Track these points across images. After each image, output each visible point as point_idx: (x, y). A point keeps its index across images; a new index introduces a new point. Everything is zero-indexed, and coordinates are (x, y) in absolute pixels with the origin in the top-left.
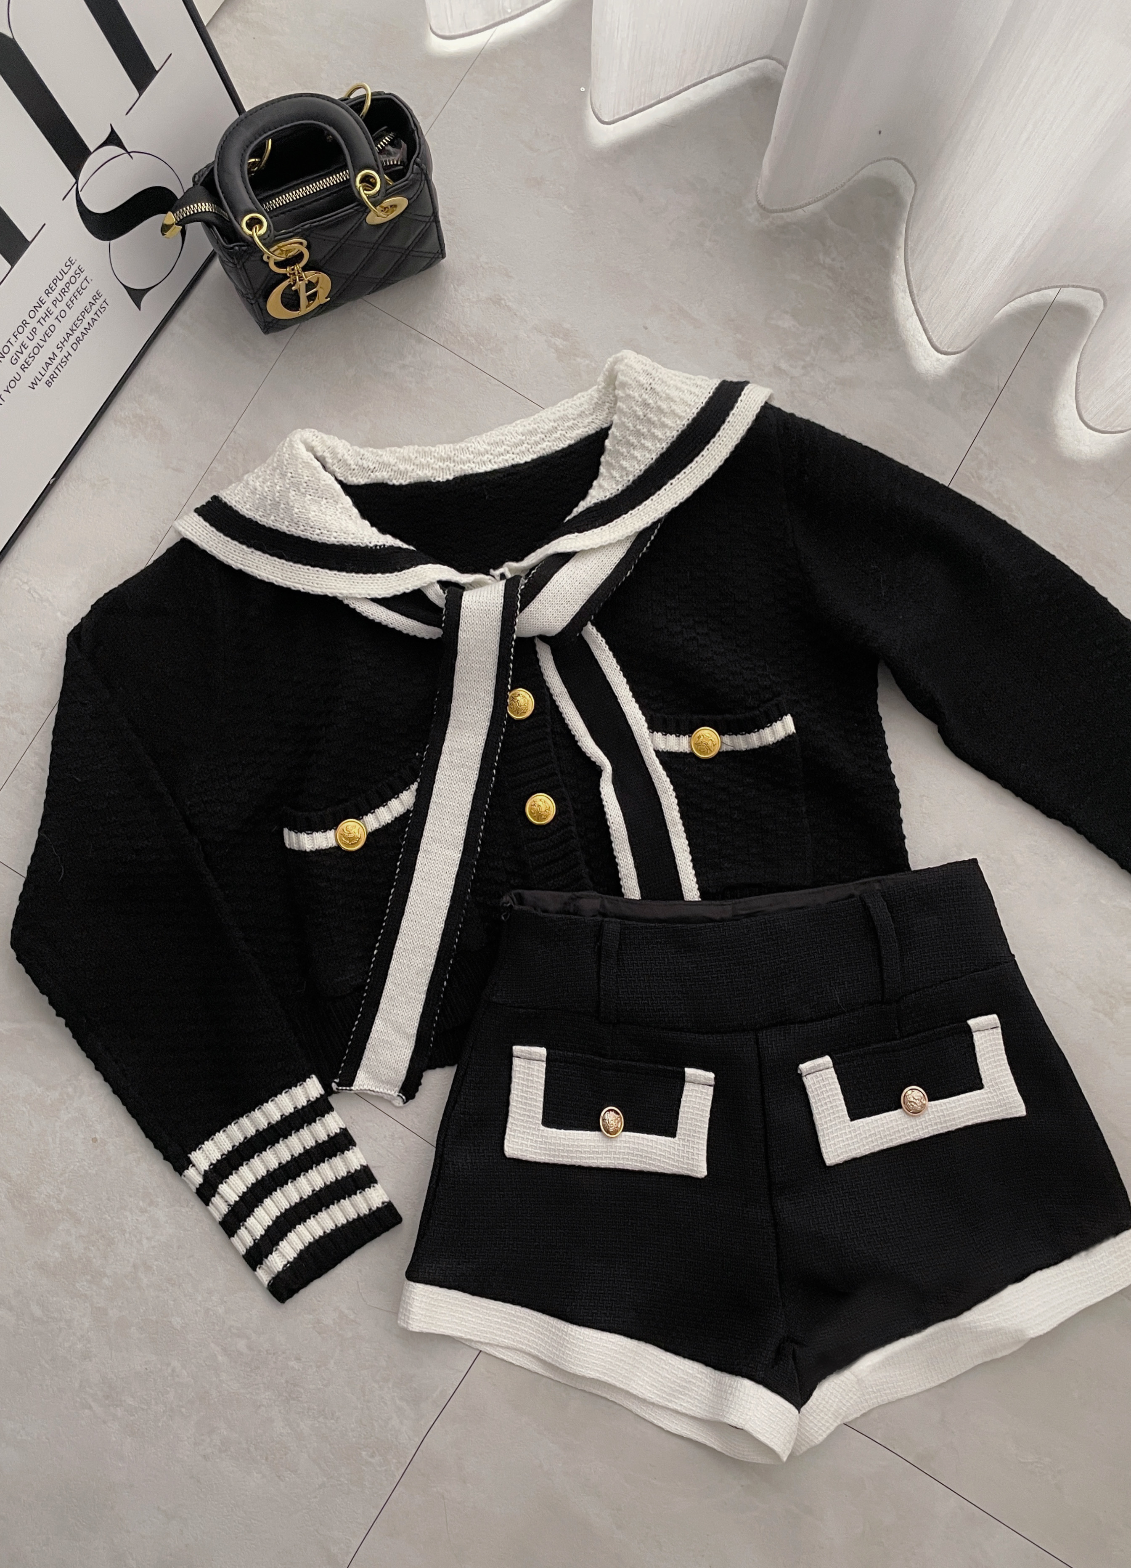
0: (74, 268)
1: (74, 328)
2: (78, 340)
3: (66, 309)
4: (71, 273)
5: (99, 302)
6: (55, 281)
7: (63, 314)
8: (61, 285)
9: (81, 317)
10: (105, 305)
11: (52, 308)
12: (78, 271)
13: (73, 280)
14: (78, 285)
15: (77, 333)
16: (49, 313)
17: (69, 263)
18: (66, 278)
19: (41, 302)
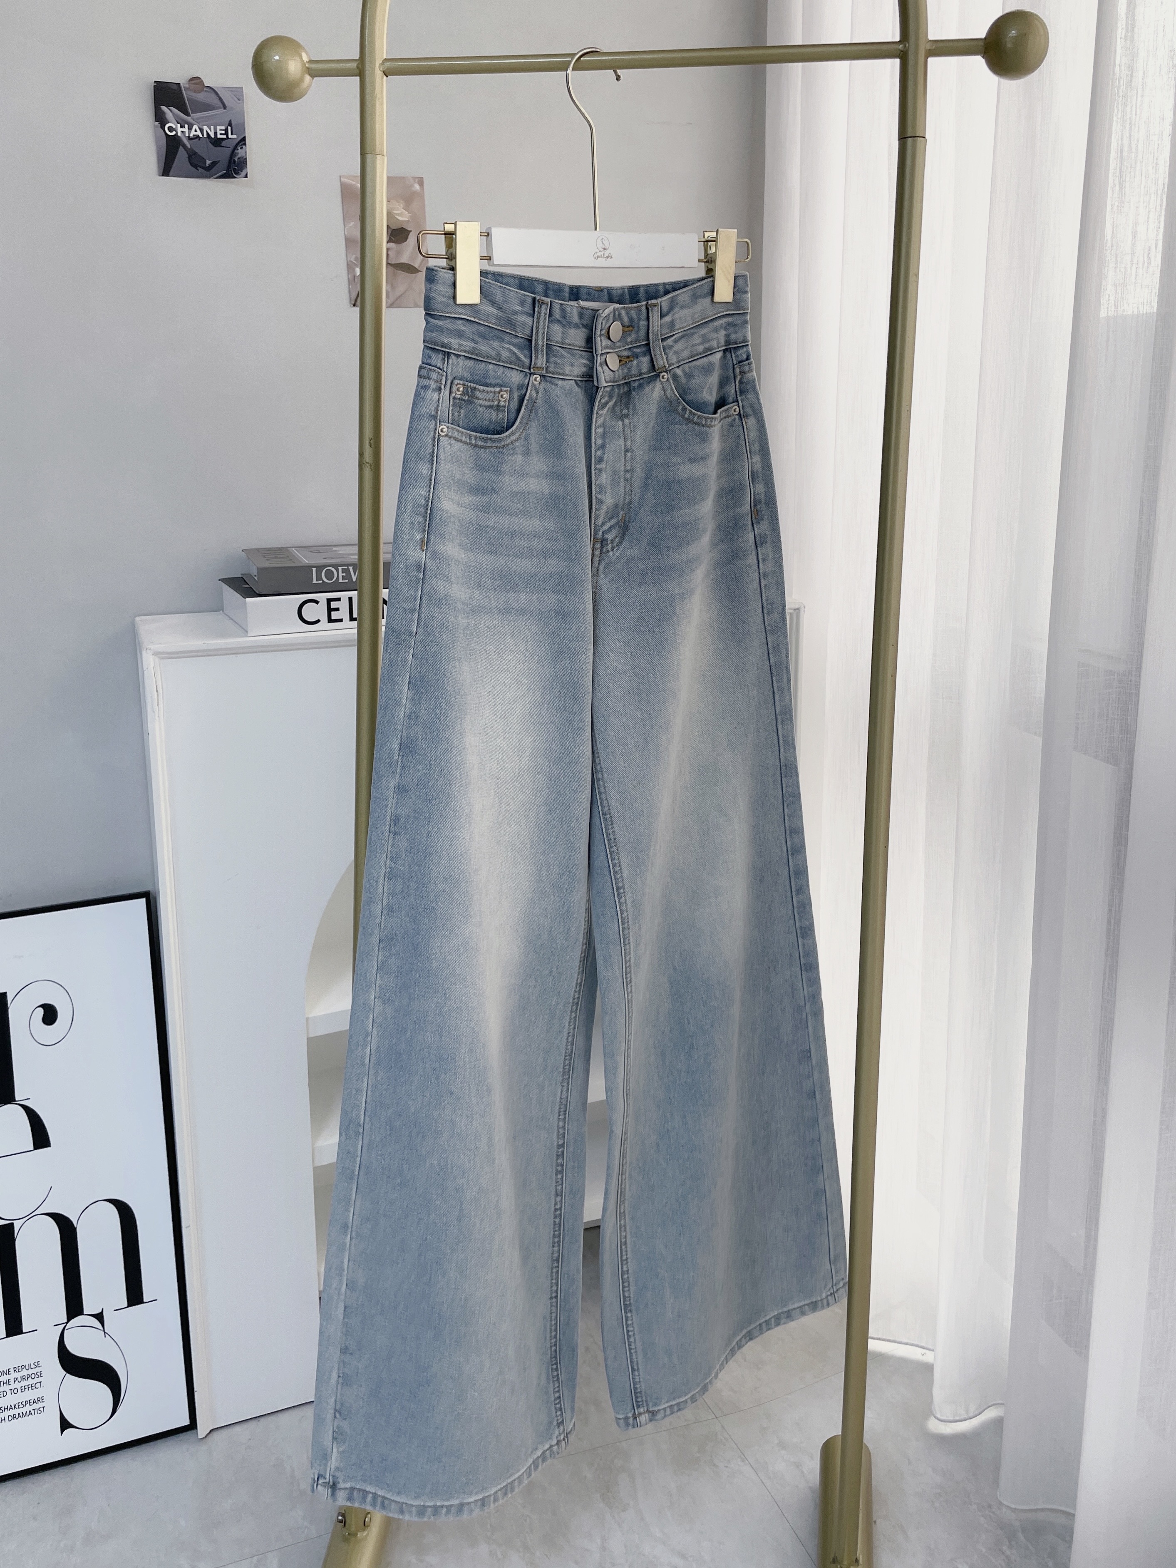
0: (38, 1370)
1: (17, 1406)
2: (14, 1417)
3: (19, 1391)
4: (35, 1371)
5: (40, 1405)
6: (23, 1367)
7: (16, 1391)
8: (25, 1372)
9: (24, 1403)
10: (42, 1409)
11: (12, 1381)
12: (39, 1374)
13: (33, 1376)
14: (34, 1381)
15: (16, 1411)
16: (8, 1383)
17: (36, 1364)
18: (30, 1372)
19: (8, 1372)
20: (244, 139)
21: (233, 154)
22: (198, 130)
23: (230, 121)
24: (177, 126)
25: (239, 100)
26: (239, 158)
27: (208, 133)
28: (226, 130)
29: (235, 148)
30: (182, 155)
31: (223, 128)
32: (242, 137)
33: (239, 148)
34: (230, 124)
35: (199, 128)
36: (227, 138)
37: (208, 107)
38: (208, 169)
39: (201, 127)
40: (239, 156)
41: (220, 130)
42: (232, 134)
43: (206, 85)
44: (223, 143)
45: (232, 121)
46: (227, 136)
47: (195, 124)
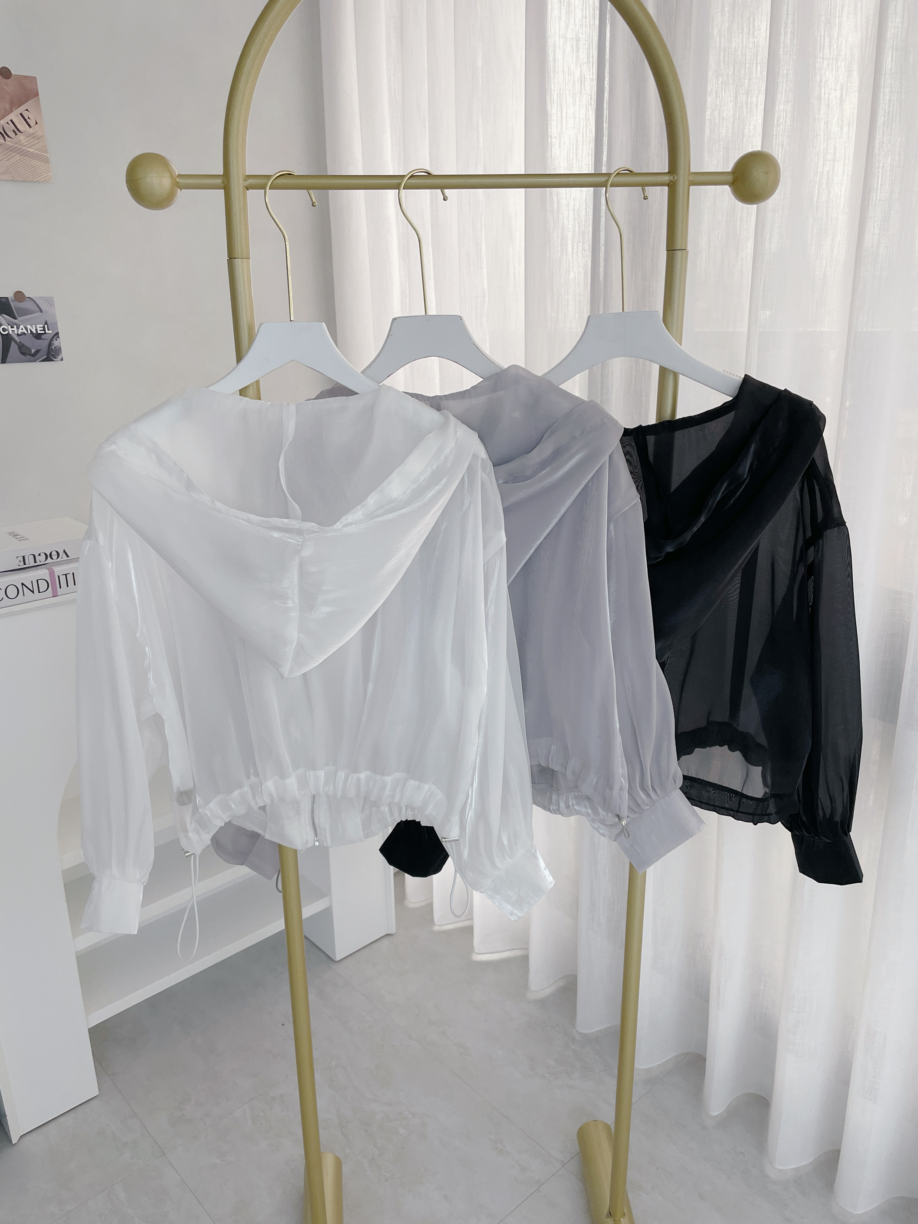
20: (57, 334)
21: (50, 344)
22: (24, 328)
23: (46, 321)
24: (8, 327)
25: (51, 306)
26: (55, 347)
27: (30, 330)
28: (44, 327)
29: (52, 340)
30: (14, 347)
31: (42, 326)
32: (56, 332)
33: (54, 340)
34: (46, 323)
35: (25, 327)
37: (29, 312)
38: (34, 355)
41: (39, 328)
42: (48, 330)
43: (26, 296)
44: (43, 337)
45: (48, 321)
46: (45, 332)
47: (22, 325)
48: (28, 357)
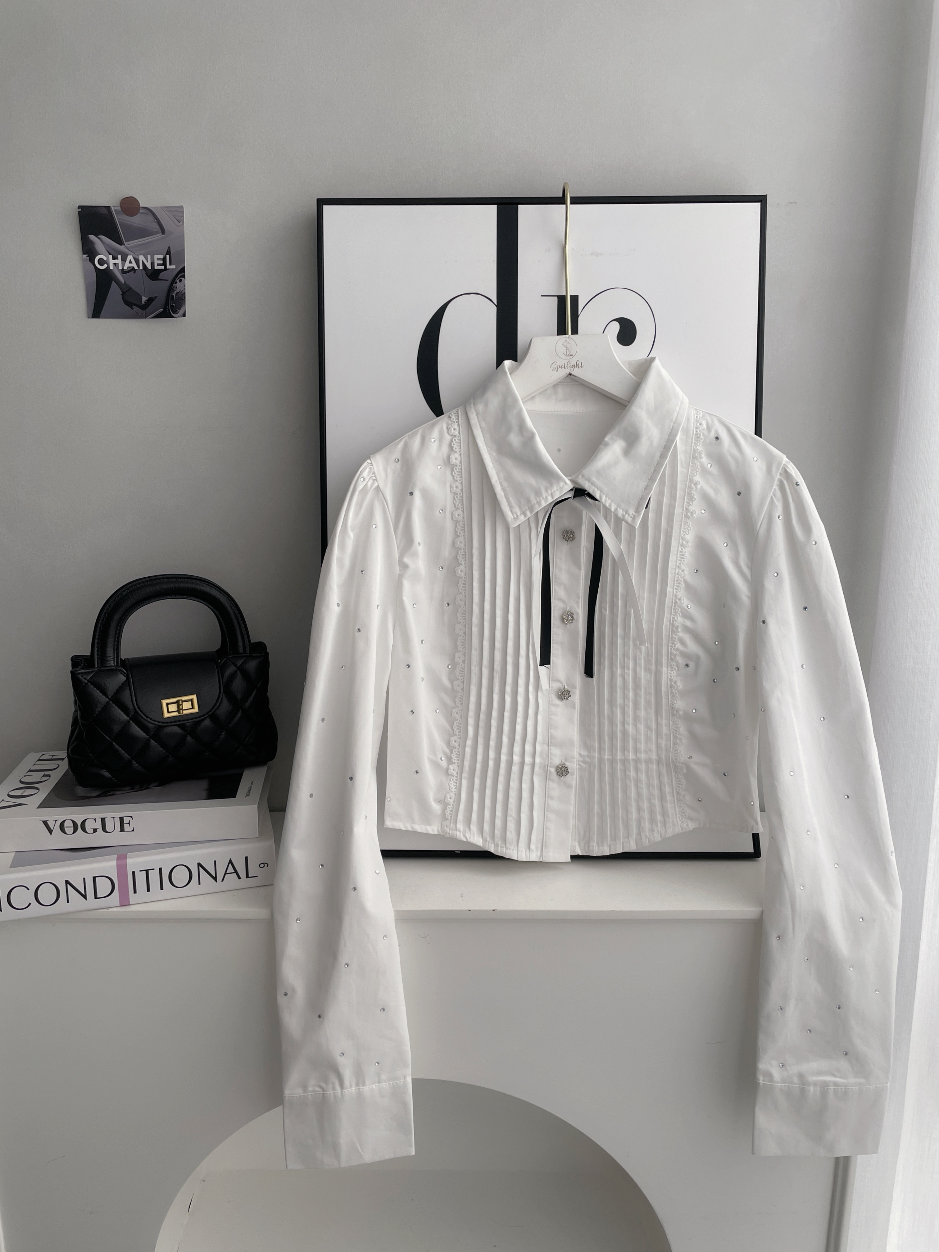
20: (183, 270)
21: (171, 288)
22: (133, 261)
23: (169, 248)
24: (108, 258)
25: (179, 222)
26: (177, 293)
27: (143, 262)
28: (164, 260)
29: (173, 281)
30: (115, 292)
31: (161, 257)
32: (181, 267)
33: (178, 281)
34: (168, 252)
35: (134, 258)
36: (166, 269)
37: (143, 233)
39: (136, 257)
40: (178, 292)
41: (158, 259)
42: (170, 264)
43: (141, 206)
44: (161, 276)
45: (171, 248)
46: (165, 266)
47: (129, 255)
48: (135, 310)
